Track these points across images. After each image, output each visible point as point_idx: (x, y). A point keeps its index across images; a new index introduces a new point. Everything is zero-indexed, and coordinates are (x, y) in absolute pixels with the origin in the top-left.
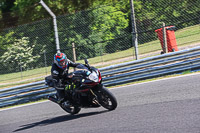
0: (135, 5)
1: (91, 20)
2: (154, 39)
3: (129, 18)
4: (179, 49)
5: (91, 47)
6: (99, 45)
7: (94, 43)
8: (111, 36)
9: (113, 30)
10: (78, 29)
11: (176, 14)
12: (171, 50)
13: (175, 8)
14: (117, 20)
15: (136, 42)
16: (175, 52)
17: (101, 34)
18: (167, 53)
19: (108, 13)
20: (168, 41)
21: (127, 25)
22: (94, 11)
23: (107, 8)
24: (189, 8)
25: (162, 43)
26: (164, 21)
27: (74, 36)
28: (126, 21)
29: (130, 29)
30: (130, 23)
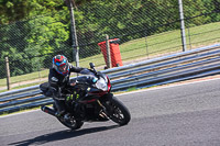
0: (76, 16)
1: (27, 32)
2: (97, 53)
3: (70, 29)
4: (124, 64)
5: (27, 61)
6: (37, 59)
7: (31, 57)
8: (49, 50)
9: (52, 42)
10: (13, 42)
11: (120, 26)
12: (115, 65)
13: (119, 19)
14: (56, 32)
15: (77, 56)
16: (120, 67)
17: (38, 47)
18: (111, 69)
19: (46, 24)
20: (112, 55)
21: (67, 38)
22: (30, 22)
23: (45, 19)
24: (135, 20)
25: (106, 57)
26: (108, 33)
27: (8, 49)
28: (67, 33)
29: (70, 42)
30: (71, 35)
